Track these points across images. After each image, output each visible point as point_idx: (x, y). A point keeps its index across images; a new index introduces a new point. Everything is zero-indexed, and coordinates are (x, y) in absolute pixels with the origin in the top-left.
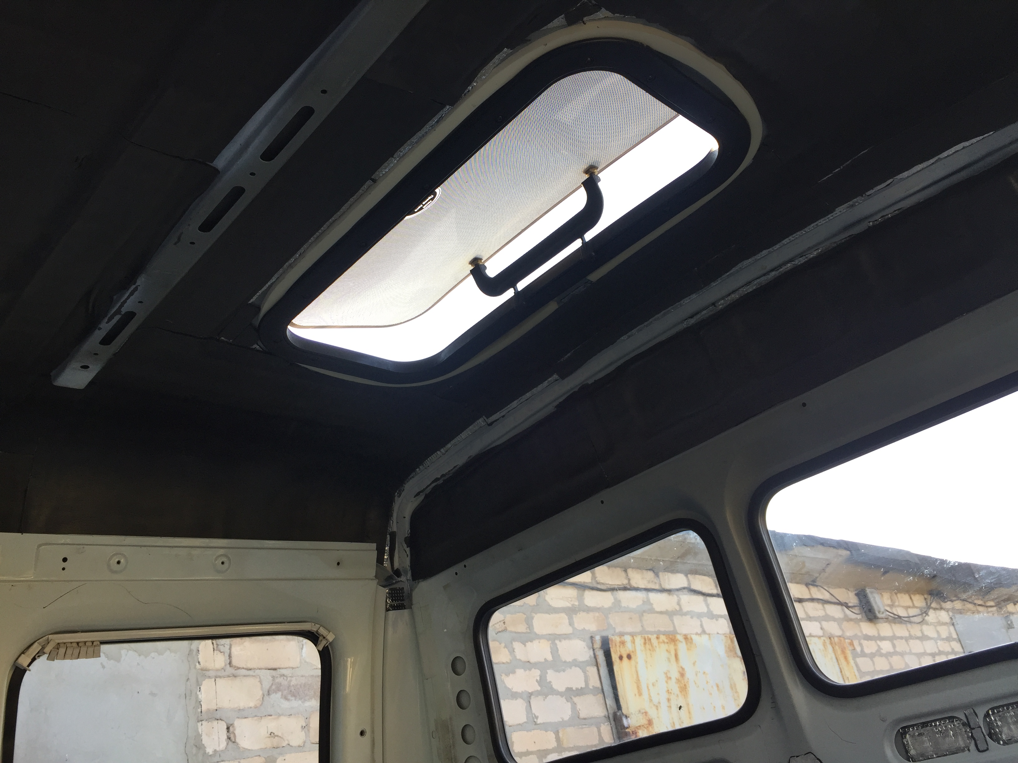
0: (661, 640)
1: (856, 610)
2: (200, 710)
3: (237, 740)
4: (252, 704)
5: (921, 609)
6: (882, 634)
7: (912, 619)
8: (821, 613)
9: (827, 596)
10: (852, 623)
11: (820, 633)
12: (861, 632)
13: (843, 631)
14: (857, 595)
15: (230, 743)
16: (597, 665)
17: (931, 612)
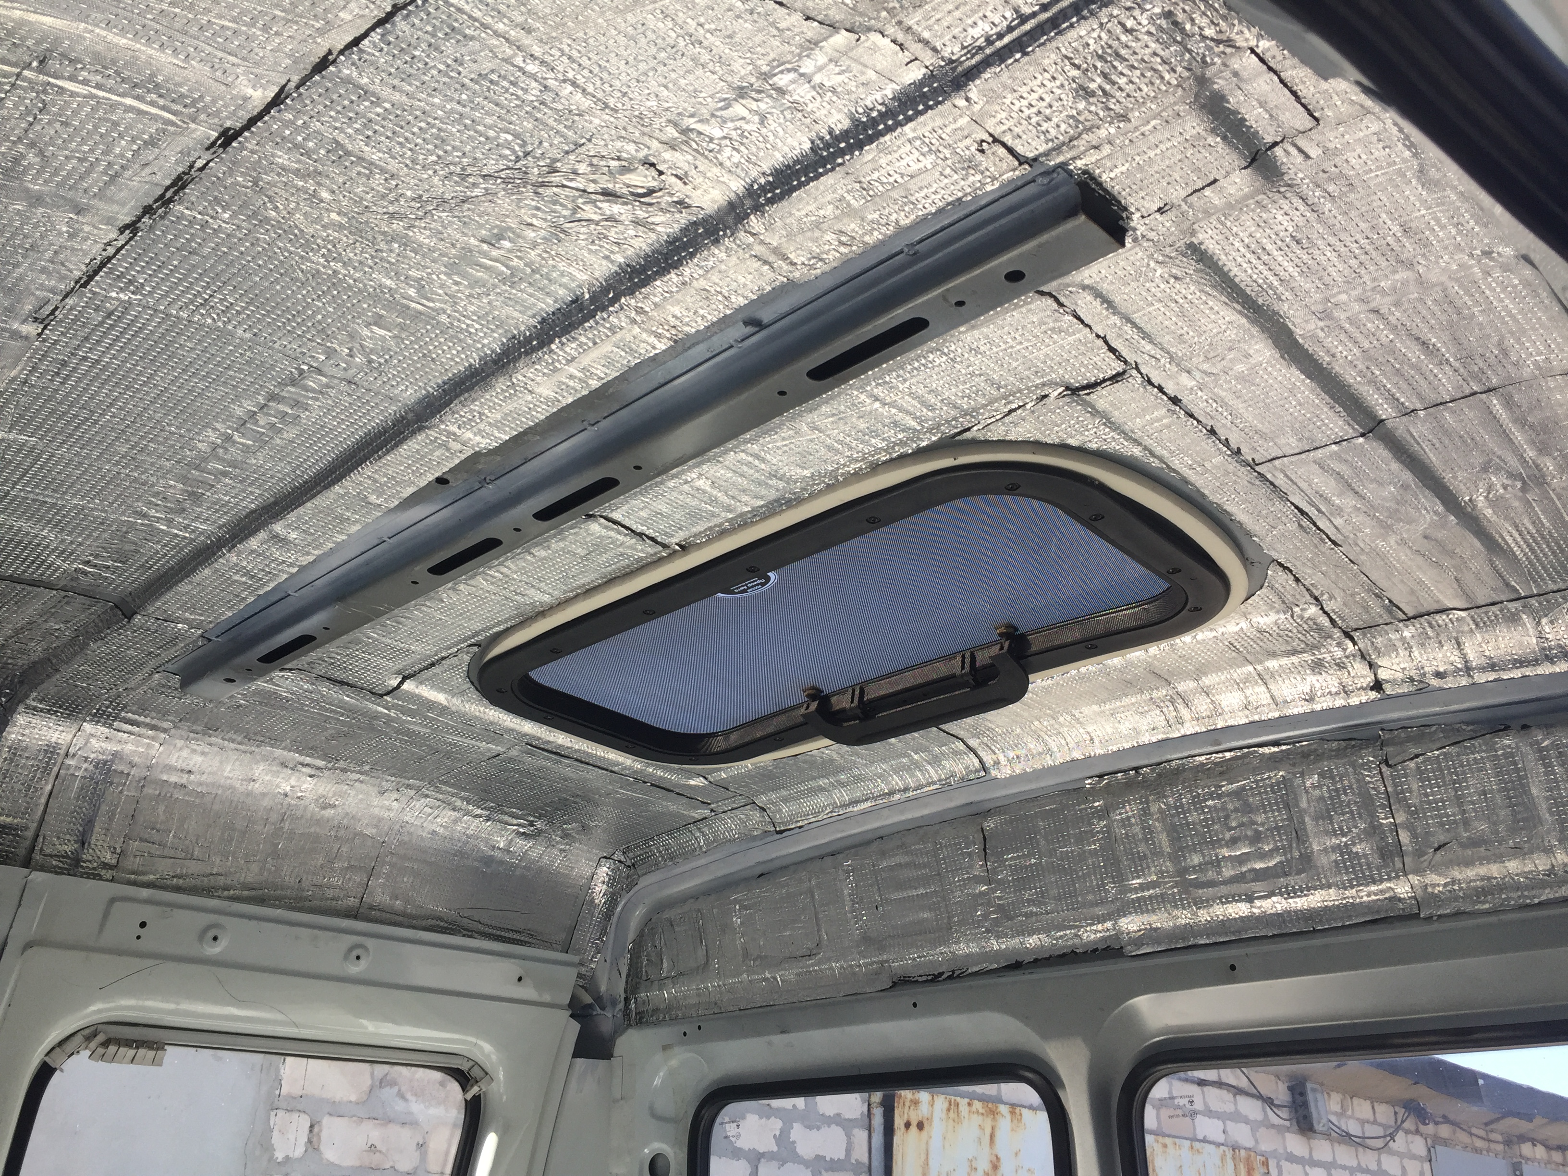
0: (974, 1108)
1: (1285, 1113)
2: (277, 1092)
3: (322, 1148)
4: (353, 1098)
5: (1385, 1127)
6: (1316, 1157)
7: (1368, 1142)
8: (1229, 1108)
9: (1243, 1083)
10: (1273, 1131)
11: (1221, 1138)
12: (1285, 1148)
13: (1257, 1141)
14: (1291, 1089)
15: (310, 1150)
16: (870, 1130)
17: (1400, 1136)
